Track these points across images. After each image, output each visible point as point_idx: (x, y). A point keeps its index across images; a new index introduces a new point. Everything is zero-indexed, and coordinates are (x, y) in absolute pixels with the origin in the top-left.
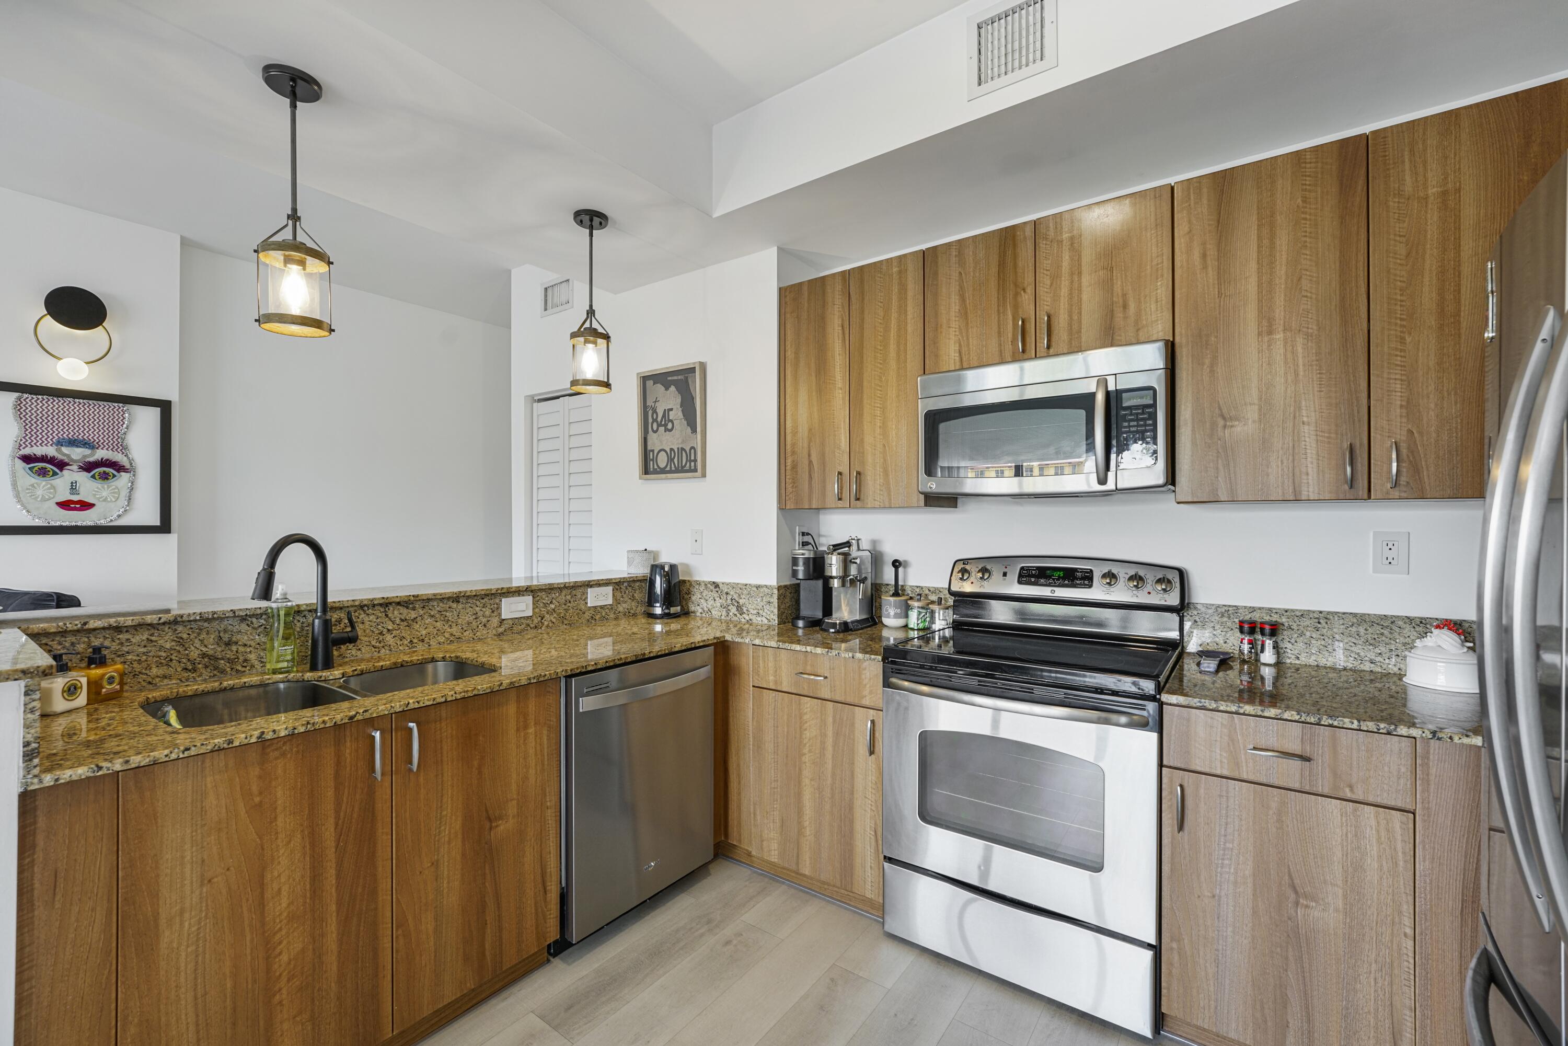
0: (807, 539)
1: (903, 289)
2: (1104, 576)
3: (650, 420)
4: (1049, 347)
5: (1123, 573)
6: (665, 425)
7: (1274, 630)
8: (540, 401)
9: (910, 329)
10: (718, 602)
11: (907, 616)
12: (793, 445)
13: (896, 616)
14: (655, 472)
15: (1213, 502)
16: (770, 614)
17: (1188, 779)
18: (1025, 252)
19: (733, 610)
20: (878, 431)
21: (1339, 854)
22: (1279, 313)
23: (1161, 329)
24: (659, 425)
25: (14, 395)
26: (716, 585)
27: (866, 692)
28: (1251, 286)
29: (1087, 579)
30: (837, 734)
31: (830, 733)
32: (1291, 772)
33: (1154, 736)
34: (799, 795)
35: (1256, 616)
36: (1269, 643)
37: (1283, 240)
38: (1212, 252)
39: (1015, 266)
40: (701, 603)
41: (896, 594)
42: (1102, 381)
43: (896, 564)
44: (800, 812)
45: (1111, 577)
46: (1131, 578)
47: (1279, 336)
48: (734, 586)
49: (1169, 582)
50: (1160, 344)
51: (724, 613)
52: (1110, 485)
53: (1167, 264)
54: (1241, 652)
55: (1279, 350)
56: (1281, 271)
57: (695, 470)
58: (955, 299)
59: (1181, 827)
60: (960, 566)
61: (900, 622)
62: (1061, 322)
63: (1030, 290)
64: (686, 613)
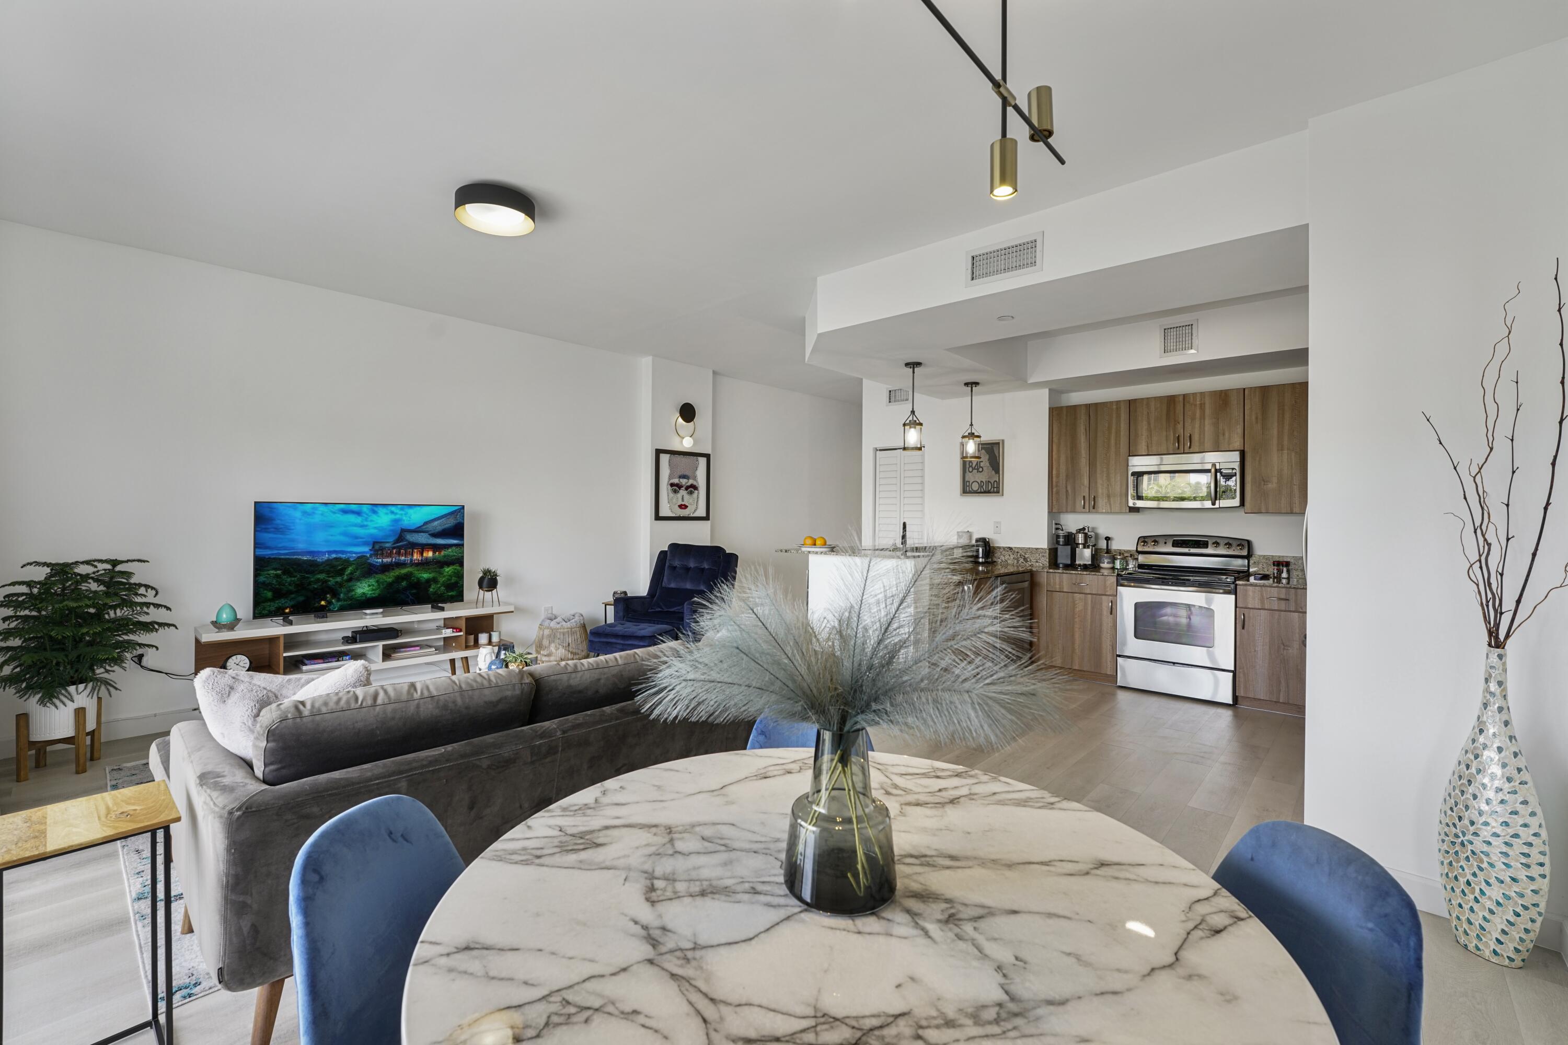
0: (1058, 526)
1: (1119, 416)
2: (1213, 543)
3: (968, 466)
4: (1190, 447)
5: (1222, 542)
6: (978, 469)
7: (1287, 564)
8: (881, 450)
9: (1122, 433)
10: (1012, 557)
11: (1114, 563)
12: (1057, 482)
13: (1108, 563)
14: (970, 492)
15: (1260, 513)
16: (1045, 561)
17: (1246, 611)
18: (1179, 408)
19: (1022, 560)
20: (1105, 478)
21: (1297, 630)
22: (1286, 443)
23: (1238, 444)
24: (974, 469)
25: (669, 455)
26: (1011, 549)
27: (1108, 589)
28: (1275, 432)
29: (1205, 545)
30: (1093, 608)
31: (1089, 608)
32: (1283, 605)
33: (1234, 596)
34: (1073, 636)
35: (1281, 560)
36: (1285, 569)
37: (1287, 416)
38: (1260, 417)
39: (1175, 412)
40: (1000, 558)
41: (1107, 552)
42: (1214, 465)
43: (1108, 539)
44: (1073, 643)
45: (1217, 544)
46: (1226, 544)
47: (1285, 452)
48: (1021, 549)
49: (1243, 545)
50: (1238, 453)
51: (1016, 562)
52: (1217, 506)
53: (1242, 419)
54: (1274, 574)
55: (1285, 457)
56: (1286, 427)
57: (998, 492)
58: (1145, 423)
59: (1243, 628)
60: (1143, 539)
61: (1110, 566)
62: (1196, 438)
63: (1182, 423)
64: (993, 563)
